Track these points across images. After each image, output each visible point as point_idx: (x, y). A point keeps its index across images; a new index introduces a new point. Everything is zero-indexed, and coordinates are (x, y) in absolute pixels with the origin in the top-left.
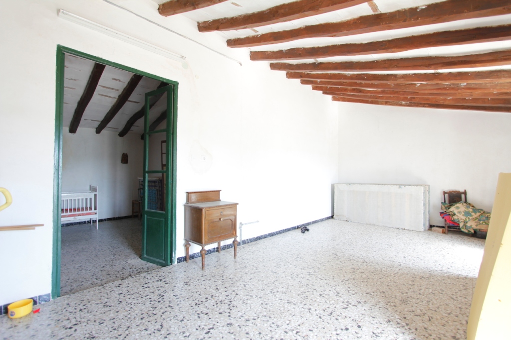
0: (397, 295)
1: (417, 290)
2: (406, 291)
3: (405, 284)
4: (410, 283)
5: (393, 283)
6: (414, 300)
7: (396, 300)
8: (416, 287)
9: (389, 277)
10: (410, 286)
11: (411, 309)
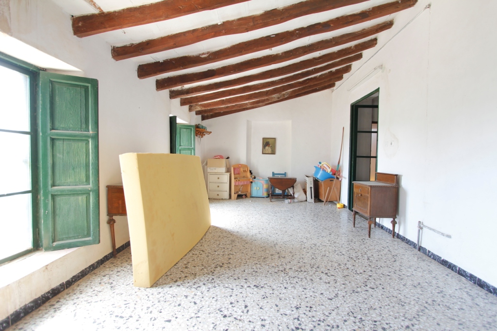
0: (238, 244)
1: (226, 250)
2: (233, 248)
3: (234, 254)
4: (231, 256)
5: (244, 252)
6: (228, 243)
7: (237, 240)
8: (226, 253)
9: (249, 257)
10: (231, 253)
11: (229, 239)
